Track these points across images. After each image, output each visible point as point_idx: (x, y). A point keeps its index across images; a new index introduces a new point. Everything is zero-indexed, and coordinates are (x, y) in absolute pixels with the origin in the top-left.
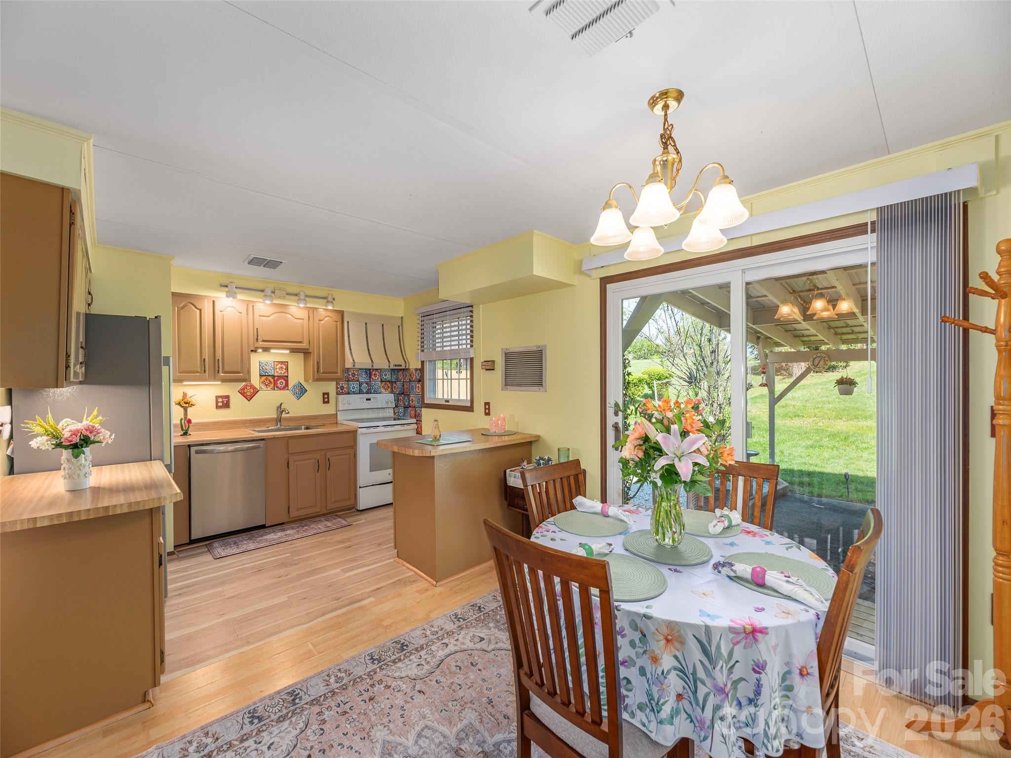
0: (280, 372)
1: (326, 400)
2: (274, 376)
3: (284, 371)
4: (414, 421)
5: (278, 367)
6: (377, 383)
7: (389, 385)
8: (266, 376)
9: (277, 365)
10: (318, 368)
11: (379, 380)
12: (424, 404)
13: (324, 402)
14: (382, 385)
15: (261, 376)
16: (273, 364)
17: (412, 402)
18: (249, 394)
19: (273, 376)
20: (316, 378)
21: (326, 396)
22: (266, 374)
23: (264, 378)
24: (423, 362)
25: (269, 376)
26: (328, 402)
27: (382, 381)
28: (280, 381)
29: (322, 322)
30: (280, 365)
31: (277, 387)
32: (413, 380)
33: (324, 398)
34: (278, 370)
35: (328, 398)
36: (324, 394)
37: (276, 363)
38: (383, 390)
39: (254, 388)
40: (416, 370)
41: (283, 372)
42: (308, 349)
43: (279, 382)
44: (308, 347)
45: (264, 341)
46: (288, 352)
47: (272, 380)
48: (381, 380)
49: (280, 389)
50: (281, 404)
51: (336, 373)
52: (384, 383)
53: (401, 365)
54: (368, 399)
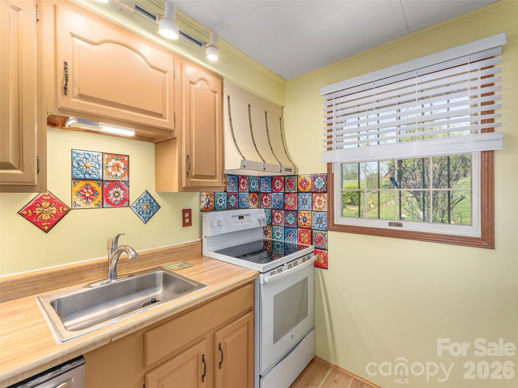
0: (114, 173)
1: (187, 221)
2: (102, 181)
3: (122, 171)
4: (311, 248)
5: (110, 164)
6: (245, 196)
7: (257, 197)
8: (85, 179)
9: (109, 160)
10: (189, 167)
11: (248, 190)
12: (333, 225)
13: (185, 225)
14: (250, 197)
15: (75, 179)
16: (100, 158)
17: (305, 221)
18: (45, 217)
19: (101, 181)
20: (184, 185)
21: (187, 215)
22: (87, 176)
23: (81, 184)
24: (330, 165)
25: (93, 180)
26: (190, 224)
27: (250, 192)
28: (115, 190)
29: (193, 86)
30: (114, 161)
31: (109, 202)
32: (307, 190)
33: (184, 218)
34: (110, 170)
35: (190, 217)
36: (184, 211)
37: (106, 156)
38: (251, 204)
39: (59, 204)
40: (314, 178)
41: (119, 174)
42: (171, 131)
43: (111, 192)
44: (172, 127)
45: (81, 96)
46: (131, 133)
47: (99, 189)
48: (249, 190)
49: (113, 205)
50: (118, 237)
51: (213, 177)
52: (252, 195)
53: (291, 170)
54: (241, 217)
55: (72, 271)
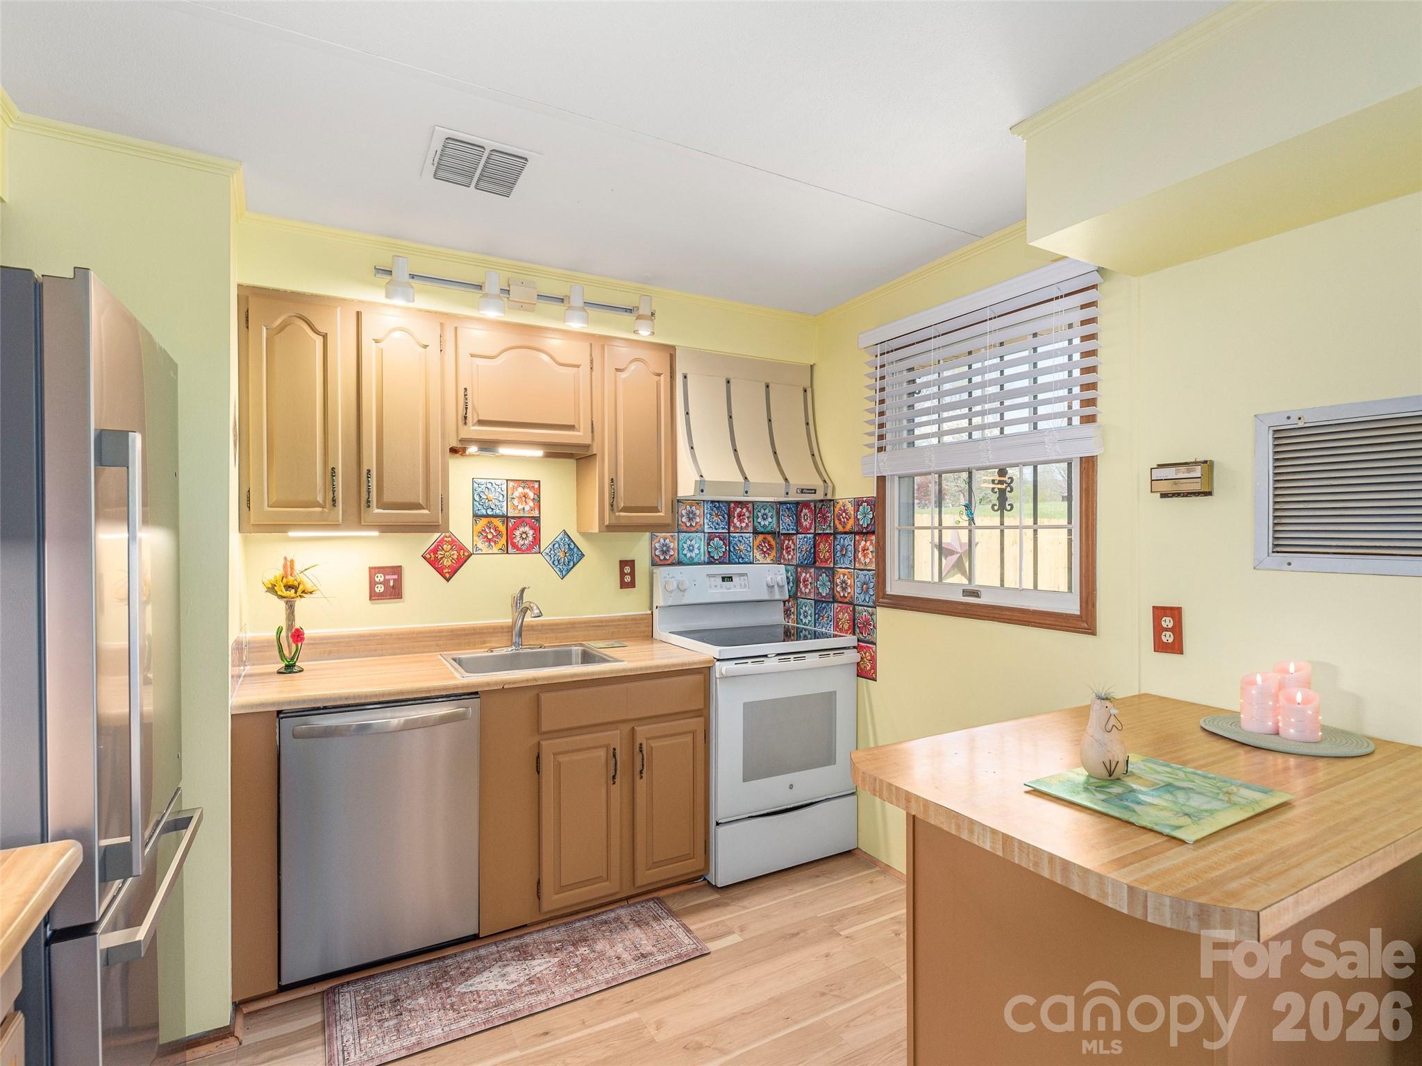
0: (520, 507)
1: (628, 579)
2: (507, 517)
3: (531, 504)
4: (850, 640)
5: (516, 494)
6: (745, 541)
7: (773, 543)
8: (487, 516)
9: (514, 489)
10: (613, 496)
11: (750, 529)
12: (885, 596)
13: (623, 585)
14: (757, 543)
15: (477, 516)
16: (504, 487)
17: (844, 589)
18: (447, 562)
19: (505, 518)
20: (607, 523)
21: (627, 570)
22: (489, 512)
23: (484, 521)
24: (881, 480)
25: (496, 516)
26: (632, 584)
27: (756, 532)
28: (522, 529)
29: (623, 375)
30: (520, 490)
31: (515, 546)
32: (848, 527)
33: (622, 575)
34: (516, 502)
35: (632, 574)
36: (623, 564)
37: (511, 484)
38: (758, 555)
39: (461, 548)
40: (858, 503)
41: (527, 508)
42: (587, 447)
43: (517, 533)
44: (588, 442)
45: (481, 423)
46: (539, 453)
47: (502, 528)
48: (754, 528)
49: (520, 550)
50: (523, 590)
51: (655, 510)
52: (760, 537)
53: (815, 490)
54: (727, 578)
55: (473, 632)
